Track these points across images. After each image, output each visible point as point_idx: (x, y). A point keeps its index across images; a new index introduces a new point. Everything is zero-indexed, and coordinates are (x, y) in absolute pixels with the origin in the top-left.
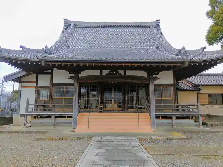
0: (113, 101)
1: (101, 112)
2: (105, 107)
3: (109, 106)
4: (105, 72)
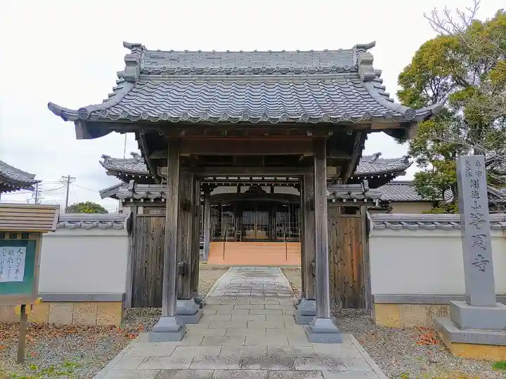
0: (255, 227)
1: (238, 241)
2: (244, 234)
3: (250, 233)
4: (244, 189)
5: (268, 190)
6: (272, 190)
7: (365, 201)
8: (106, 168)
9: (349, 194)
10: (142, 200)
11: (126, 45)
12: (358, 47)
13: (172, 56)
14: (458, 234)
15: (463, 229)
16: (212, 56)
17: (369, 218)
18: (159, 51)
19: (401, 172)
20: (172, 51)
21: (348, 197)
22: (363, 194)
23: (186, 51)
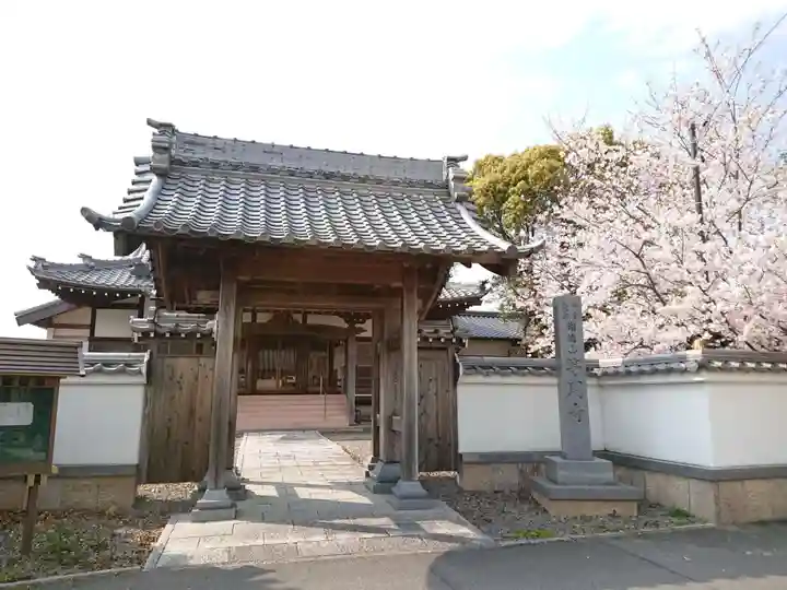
5: (299, 318)
6: (305, 320)
7: (454, 340)
8: (37, 278)
9: (436, 331)
10: (168, 335)
11: (150, 123)
12: (449, 159)
13: (214, 143)
14: (554, 381)
15: (558, 376)
16: (271, 150)
17: (458, 360)
18: (196, 135)
19: (476, 301)
20: (215, 137)
21: (435, 336)
22: (452, 332)
23: (235, 140)
